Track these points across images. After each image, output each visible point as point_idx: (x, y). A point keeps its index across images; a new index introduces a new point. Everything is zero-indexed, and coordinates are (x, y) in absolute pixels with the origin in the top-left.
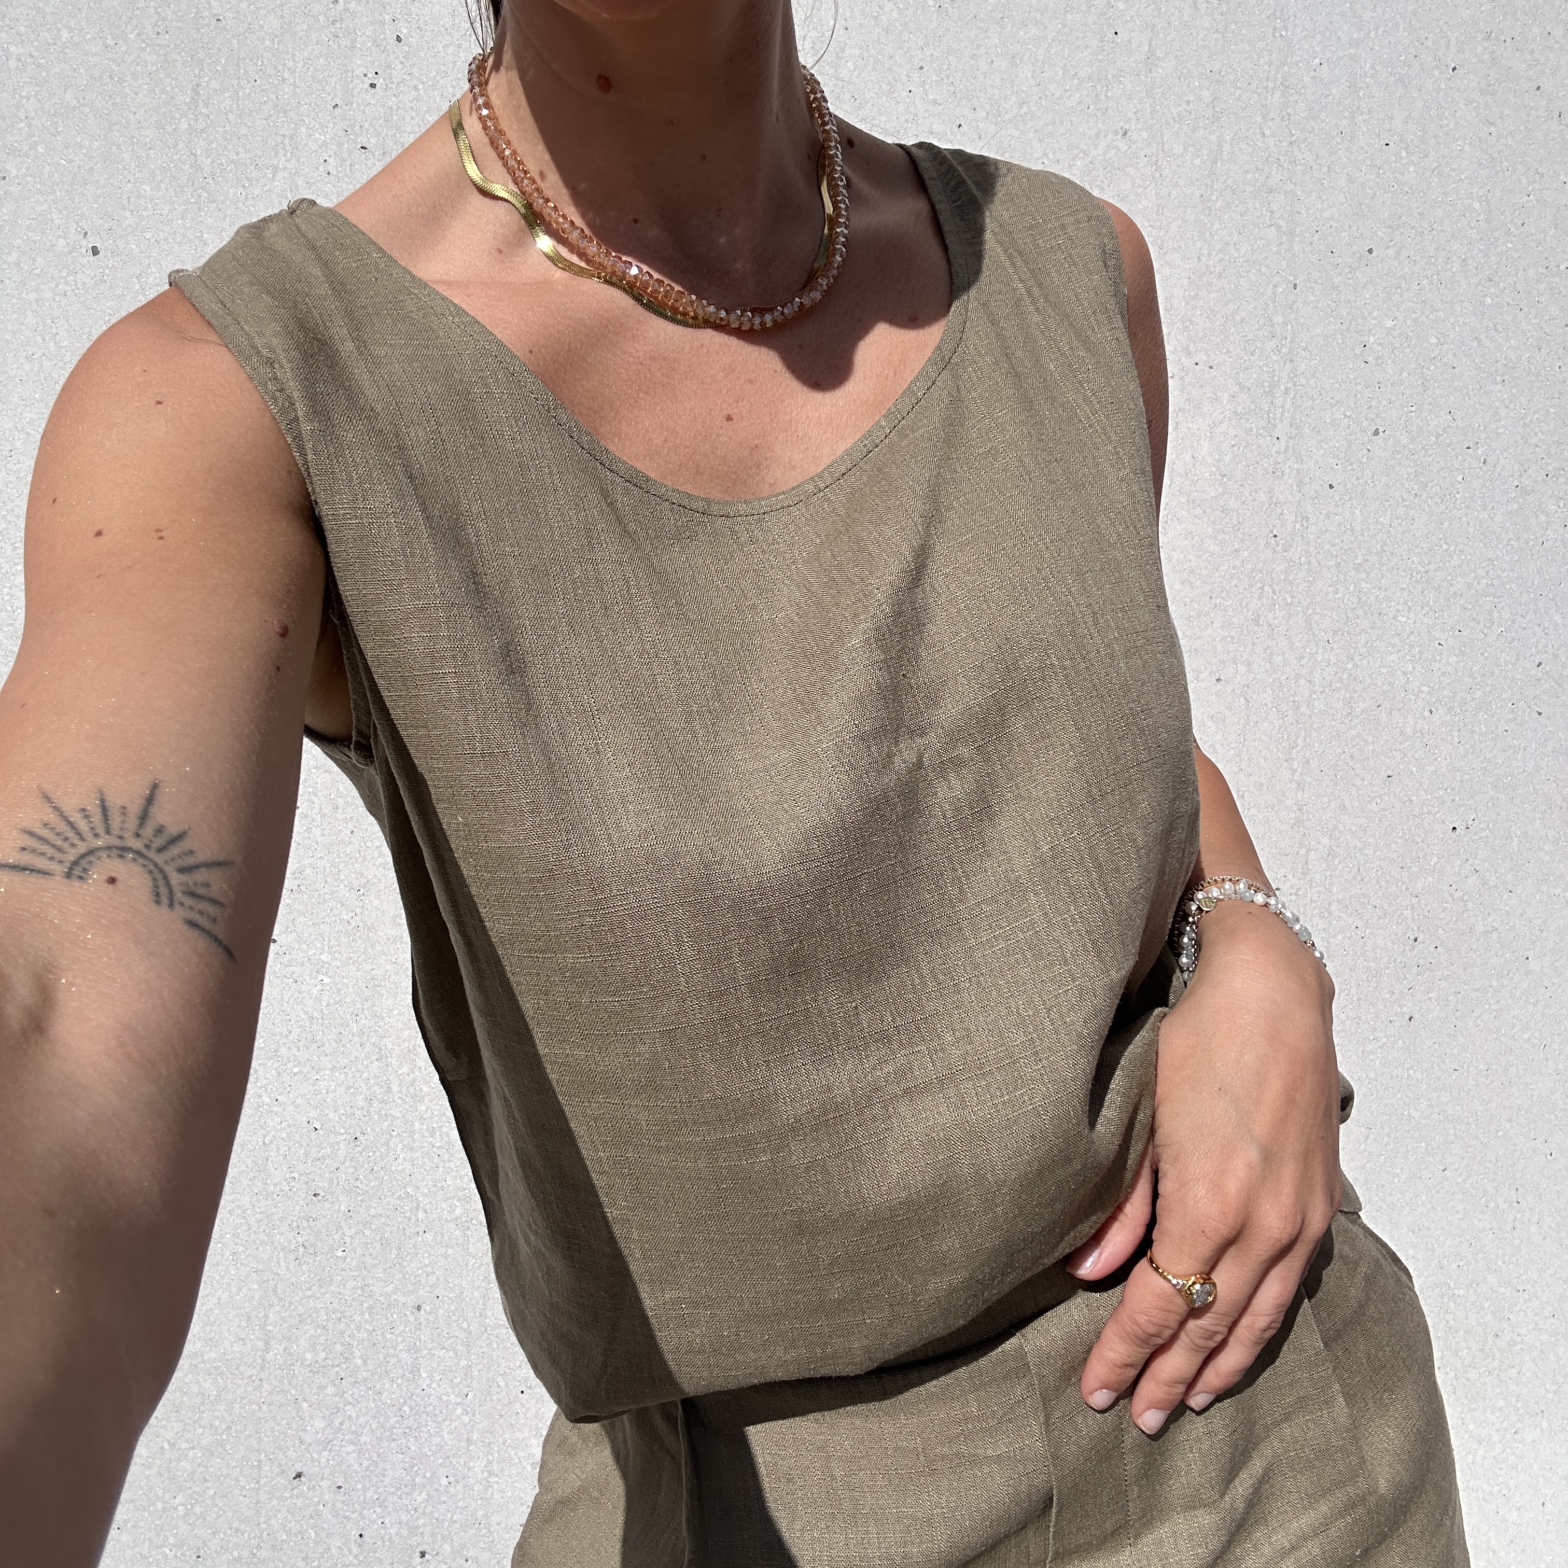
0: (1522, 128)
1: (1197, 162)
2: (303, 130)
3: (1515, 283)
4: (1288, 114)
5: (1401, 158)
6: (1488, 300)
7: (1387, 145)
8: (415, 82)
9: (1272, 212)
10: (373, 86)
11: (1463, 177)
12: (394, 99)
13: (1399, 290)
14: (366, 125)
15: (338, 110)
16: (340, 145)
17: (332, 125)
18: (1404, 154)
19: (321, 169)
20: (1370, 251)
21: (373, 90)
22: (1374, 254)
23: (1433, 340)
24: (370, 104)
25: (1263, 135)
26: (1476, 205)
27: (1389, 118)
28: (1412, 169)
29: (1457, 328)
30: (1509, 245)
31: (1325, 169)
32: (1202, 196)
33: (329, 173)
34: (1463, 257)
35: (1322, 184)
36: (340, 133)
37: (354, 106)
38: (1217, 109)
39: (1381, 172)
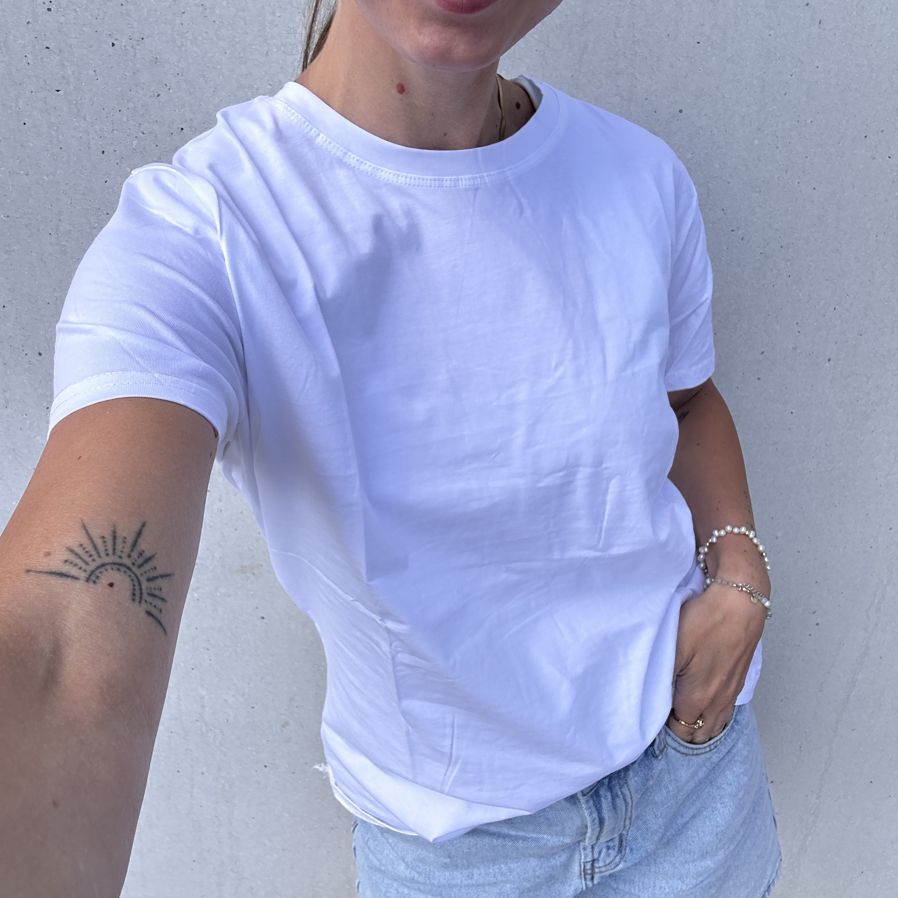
0: (793, 31)
1: (570, 54)
2: (11, 38)
3: (776, 131)
4: (633, 23)
5: (708, 52)
6: (756, 142)
7: (698, 43)
8: (75, 7)
9: (618, 87)
10: (49, 10)
11: (748, 64)
12: (63, 18)
13: (697, 136)
14: (48, 34)
15: (30, 26)
16: (34, 47)
17: (27, 34)
18: (709, 49)
19: (24, 61)
20: (681, 111)
21: (50, 12)
22: (683, 113)
23: (717, 166)
24: (49, 21)
25: (615, 37)
26: (755, 82)
27: (702, 25)
28: (714, 58)
29: (734, 159)
30: (775, 107)
31: (655, 59)
32: (572, 76)
33: (28, 64)
34: (743, 115)
35: (653, 69)
36: (34, 39)
37: (40, 22)
38: (586, 20)
39: (693, 60)
